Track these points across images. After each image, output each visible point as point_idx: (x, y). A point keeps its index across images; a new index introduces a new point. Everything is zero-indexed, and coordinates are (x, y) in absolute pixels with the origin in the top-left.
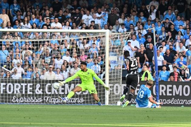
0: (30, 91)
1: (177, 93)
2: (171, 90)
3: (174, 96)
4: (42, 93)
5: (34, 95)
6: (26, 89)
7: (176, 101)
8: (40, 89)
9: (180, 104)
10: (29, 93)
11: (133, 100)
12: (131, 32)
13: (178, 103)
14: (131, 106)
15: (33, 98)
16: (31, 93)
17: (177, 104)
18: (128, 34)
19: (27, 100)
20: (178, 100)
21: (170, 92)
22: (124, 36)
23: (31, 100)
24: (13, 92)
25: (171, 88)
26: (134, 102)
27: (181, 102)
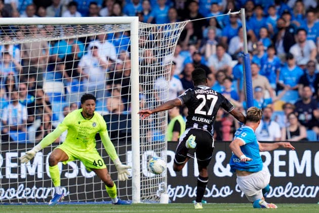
1: (300, 171)
2: (283, 163)
3: (291, 177)
7: (296, 189)
9: (307, 196)
13: (302, 194)
17: (299, 197)
20: (303, 187)
21: (282, 169)
25: (285, 158)
26: (194, 194)
27: (308, 193)
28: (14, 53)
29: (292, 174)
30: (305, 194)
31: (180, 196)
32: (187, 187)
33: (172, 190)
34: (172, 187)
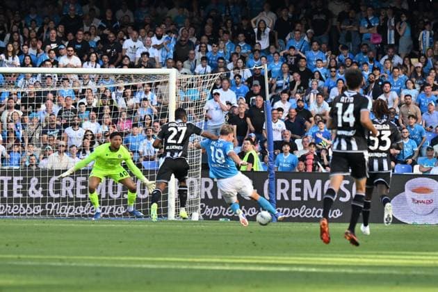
0: (18, 192)
1: (312, 196)
2: (299, 190)
3: (305, 201)
4: (42, 196)
5: (26, 200)
6: (10, 187)
7: (309, 211)
8: (37, 187)
9: (318, 217)
10: (15, 195)
11: (224, 209)
12: (219, 74)
13: (314, 215)
14: (221, 222)
15: (25, 206)
16: (20, 196)
17: (311, 217)
18: (214, 77)
19: (11, 209)
20: (314, 209)
21: (298, 194)
22: (207, 82)
23: (20, 210)
25: (300, 186)
26: (227, 213)
27: (319, 214)
29: (305, 198)
30: (316, 215)
31: (216, 215)
32: (221, 208)
33: (209, 210)
34: (209, 207)
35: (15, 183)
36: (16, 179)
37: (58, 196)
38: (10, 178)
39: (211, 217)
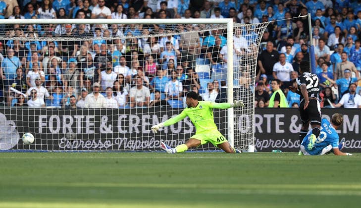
0: (90, 129)
1: (351, 129)
3: (345, 134)
4: (111, 132)
5: (98, 136)
6: (84, 125)
7: (348, 143)
8: (108, 124)
9: (356, 147)
10: (88, 132)
11: (273, 142)
12: (269, 22)
13: (353, 146)
15: (97, 142)
16: (93, 132)
17: (350, 148)
18: (264, 26)
19: (84, 144)
20: (353, 141)
22: (258, 30)
23: (92, 144)
24: (61, 131)
26: (276, 145)
27: (357, 145)
28: (175, 43)
29: (345, 131)
30: (354, 146)
31: (266, 147)
32: (270, 140)
33: (260, 143)
34: (260, 141)
35: (88, 121)
36: (88, 117)
37: (125, 132)
38: (83, 117)
39: (261, 149)
